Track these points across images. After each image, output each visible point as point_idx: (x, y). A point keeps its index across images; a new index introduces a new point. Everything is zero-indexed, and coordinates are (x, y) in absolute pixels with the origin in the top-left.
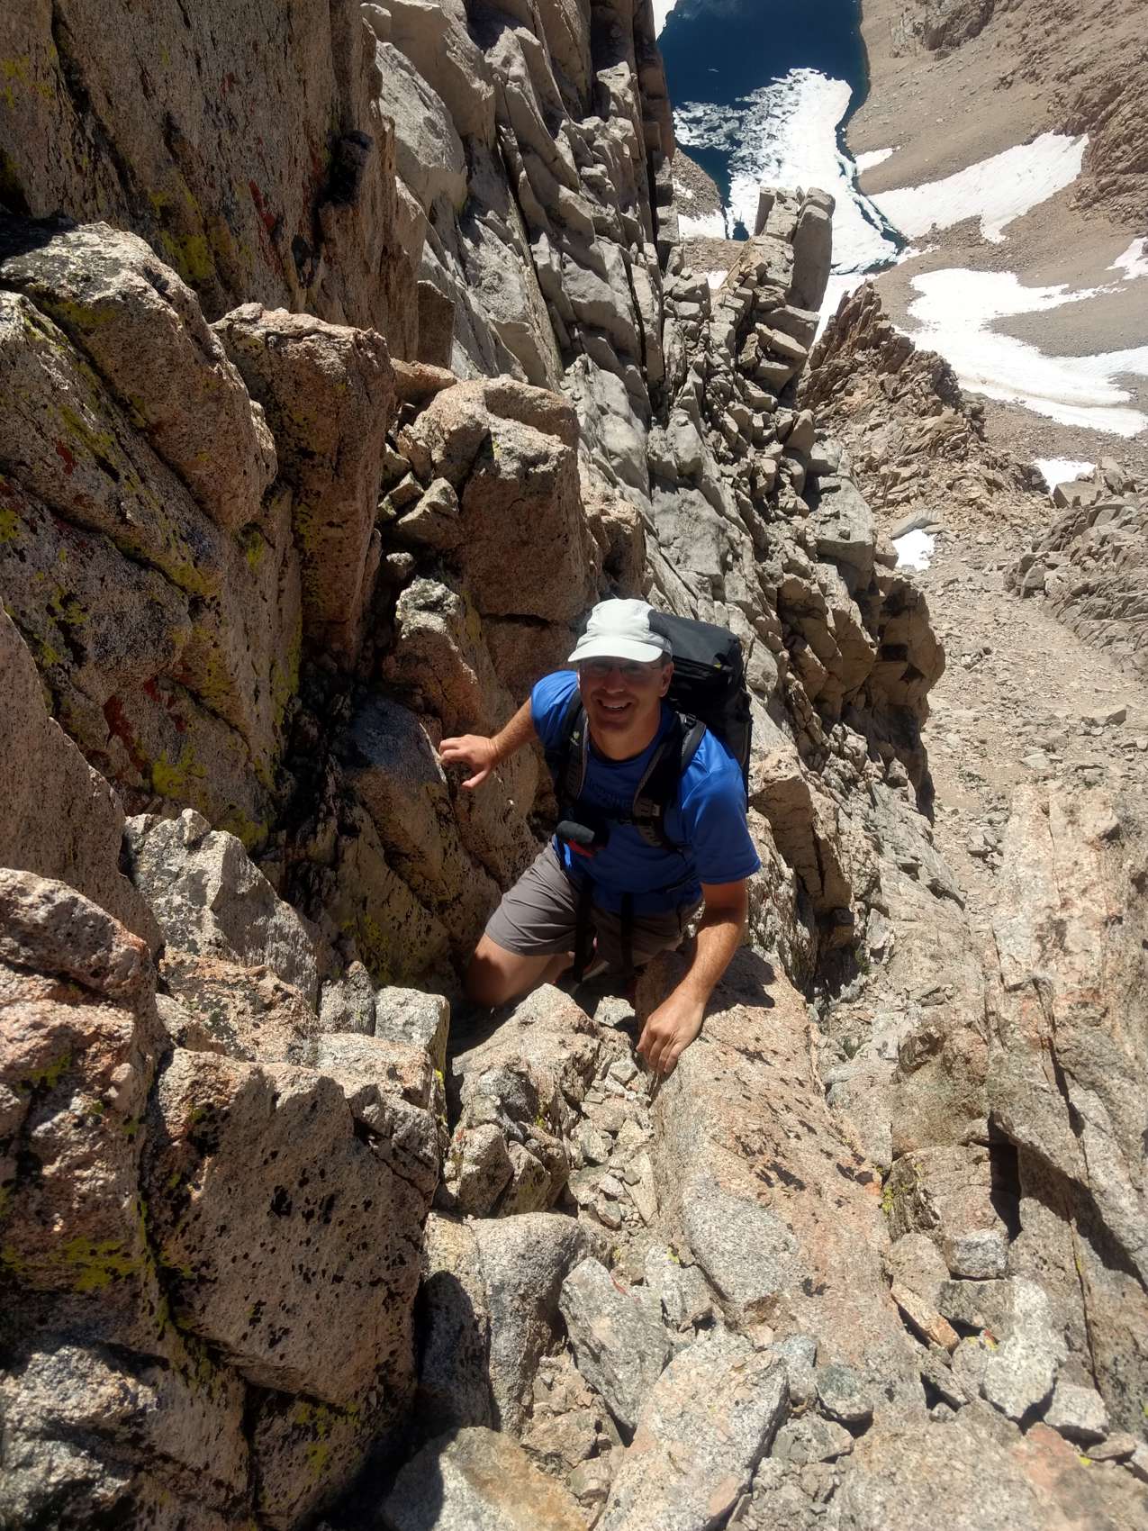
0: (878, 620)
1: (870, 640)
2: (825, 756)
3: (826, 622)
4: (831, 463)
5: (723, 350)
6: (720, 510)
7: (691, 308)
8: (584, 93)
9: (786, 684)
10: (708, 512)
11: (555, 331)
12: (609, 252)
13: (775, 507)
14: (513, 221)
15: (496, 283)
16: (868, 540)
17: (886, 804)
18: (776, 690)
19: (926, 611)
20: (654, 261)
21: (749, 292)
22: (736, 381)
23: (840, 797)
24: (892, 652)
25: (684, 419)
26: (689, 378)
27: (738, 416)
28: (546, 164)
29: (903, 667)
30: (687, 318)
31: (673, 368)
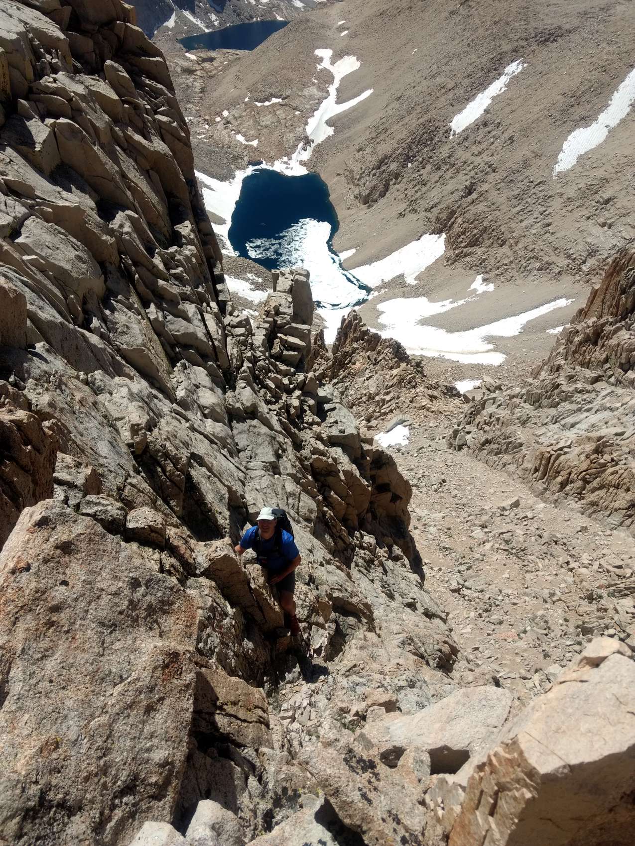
0: (368, 473)
1: (366, 483)
2: (353, 550)
3: (339, 477)
4: (329, 396)
5: (260, 349)
6: (271, 428)
7: (241, 330)
8: (168, 236)
9: (325, 513)
10: (264, 430)
11: (165, 350)
12: (191, 309)
13: (303, 422)
14: (134, 299)
15: (125, 330)
16: (355, 432)
17: (392, 571)
18: (317, 517)
19: (394, 464)
20: (216, 310)
21: (271, 319)
22: (270, 363)
23: (365, 571)
24: (382, 488)
25: (244, 385)
26: (244, 364)
27: (274, 380)
28: (149, 270)
29: (389, 495)
30: (240, 336)
31: (234, 361)
